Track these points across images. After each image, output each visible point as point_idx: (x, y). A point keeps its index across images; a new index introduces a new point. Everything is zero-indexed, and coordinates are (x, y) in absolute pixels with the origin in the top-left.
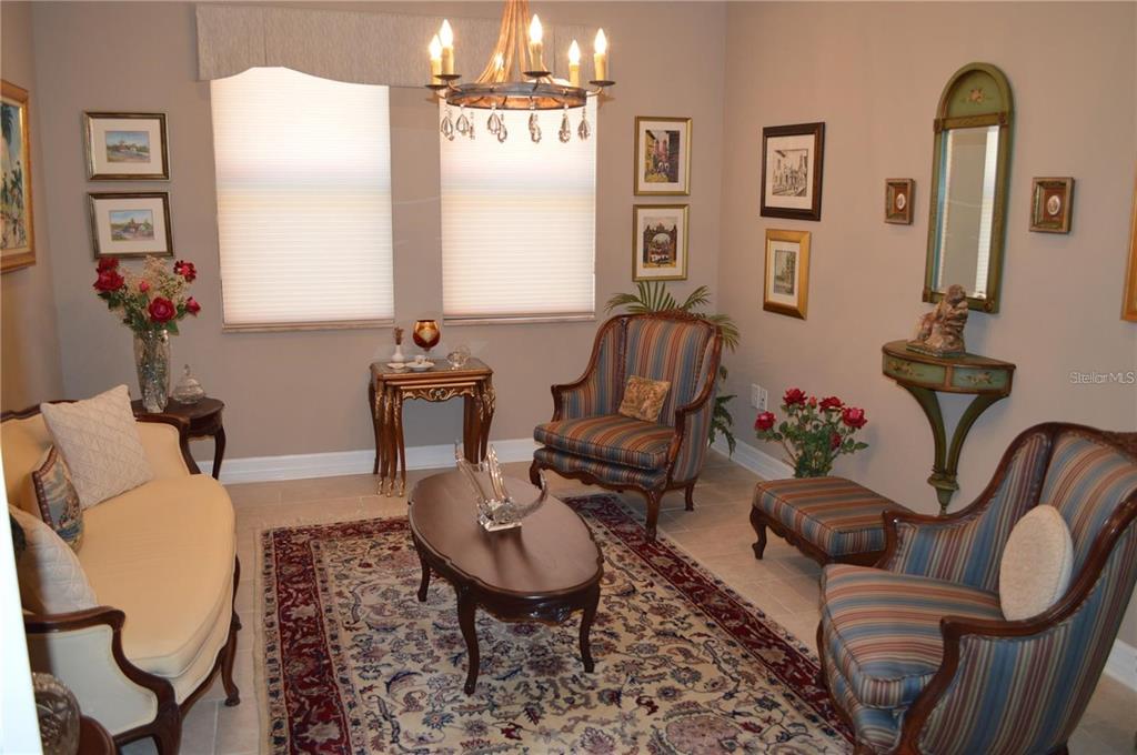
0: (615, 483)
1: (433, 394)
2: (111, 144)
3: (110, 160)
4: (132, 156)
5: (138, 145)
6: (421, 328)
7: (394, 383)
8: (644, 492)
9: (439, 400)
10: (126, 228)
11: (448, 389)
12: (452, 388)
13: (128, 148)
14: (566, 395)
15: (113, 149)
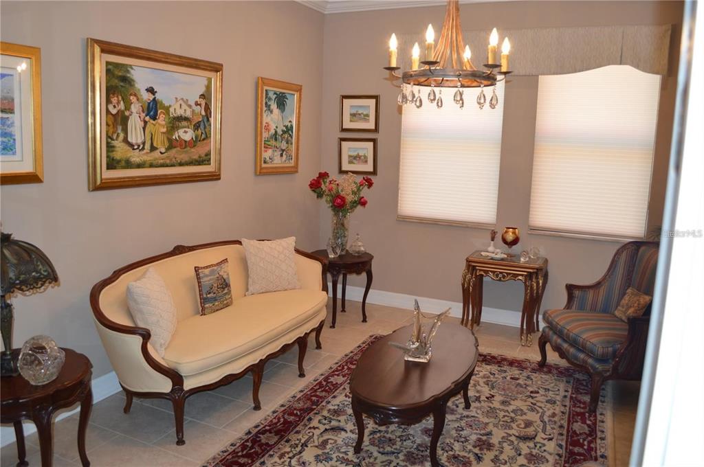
0: (575, 362)
1: (497, 276)
2: (352, 112)
3: (351, 121)
4: (361, 119)
5: (365, 113)
6: (506, 232)
7: (473, 264)
8: (590, 375)
9: (500, 280)
10: (355, 158)
11: (508, 274)
12: (510, 274)
13: (360, 114)
14: (577, 293)
15: (353, 115)
